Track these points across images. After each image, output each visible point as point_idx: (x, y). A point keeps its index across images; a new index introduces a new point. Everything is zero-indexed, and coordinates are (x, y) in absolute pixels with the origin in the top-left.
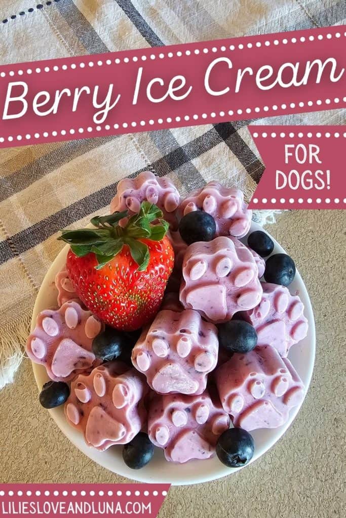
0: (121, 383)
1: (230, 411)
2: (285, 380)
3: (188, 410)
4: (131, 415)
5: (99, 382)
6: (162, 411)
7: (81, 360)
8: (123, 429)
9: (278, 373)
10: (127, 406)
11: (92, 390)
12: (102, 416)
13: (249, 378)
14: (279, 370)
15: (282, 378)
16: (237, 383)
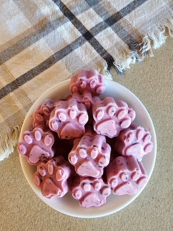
0: (61, 169)
1: (111, 186)
2: (138, 174)
3: (91, 184)
4: (64, 184)
5: (50, 168)
6: (79, 183)
7: (43, 156)
8: (60, 191)
9: (135, 170)
10: (62, 180)
11: (47, 171)
12: (50, 183)
13: (121, 172)
14: (136, 169)
15: (136, 173)
16: (115, 173)
